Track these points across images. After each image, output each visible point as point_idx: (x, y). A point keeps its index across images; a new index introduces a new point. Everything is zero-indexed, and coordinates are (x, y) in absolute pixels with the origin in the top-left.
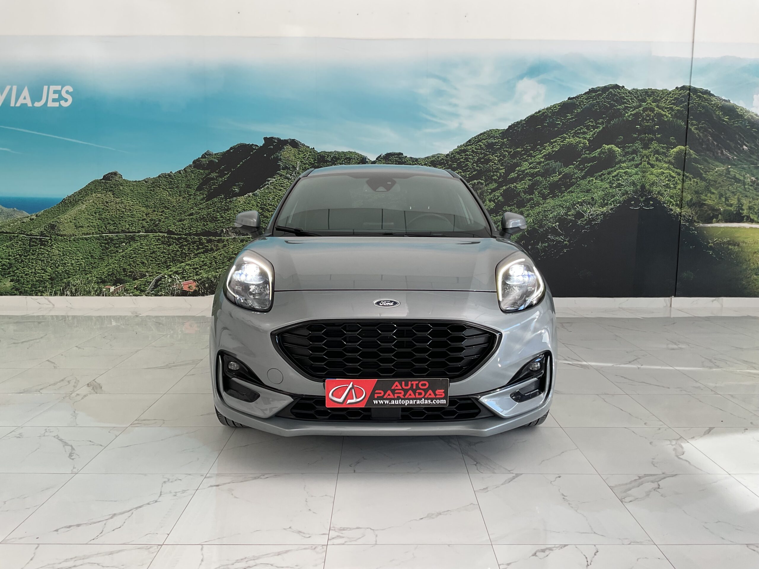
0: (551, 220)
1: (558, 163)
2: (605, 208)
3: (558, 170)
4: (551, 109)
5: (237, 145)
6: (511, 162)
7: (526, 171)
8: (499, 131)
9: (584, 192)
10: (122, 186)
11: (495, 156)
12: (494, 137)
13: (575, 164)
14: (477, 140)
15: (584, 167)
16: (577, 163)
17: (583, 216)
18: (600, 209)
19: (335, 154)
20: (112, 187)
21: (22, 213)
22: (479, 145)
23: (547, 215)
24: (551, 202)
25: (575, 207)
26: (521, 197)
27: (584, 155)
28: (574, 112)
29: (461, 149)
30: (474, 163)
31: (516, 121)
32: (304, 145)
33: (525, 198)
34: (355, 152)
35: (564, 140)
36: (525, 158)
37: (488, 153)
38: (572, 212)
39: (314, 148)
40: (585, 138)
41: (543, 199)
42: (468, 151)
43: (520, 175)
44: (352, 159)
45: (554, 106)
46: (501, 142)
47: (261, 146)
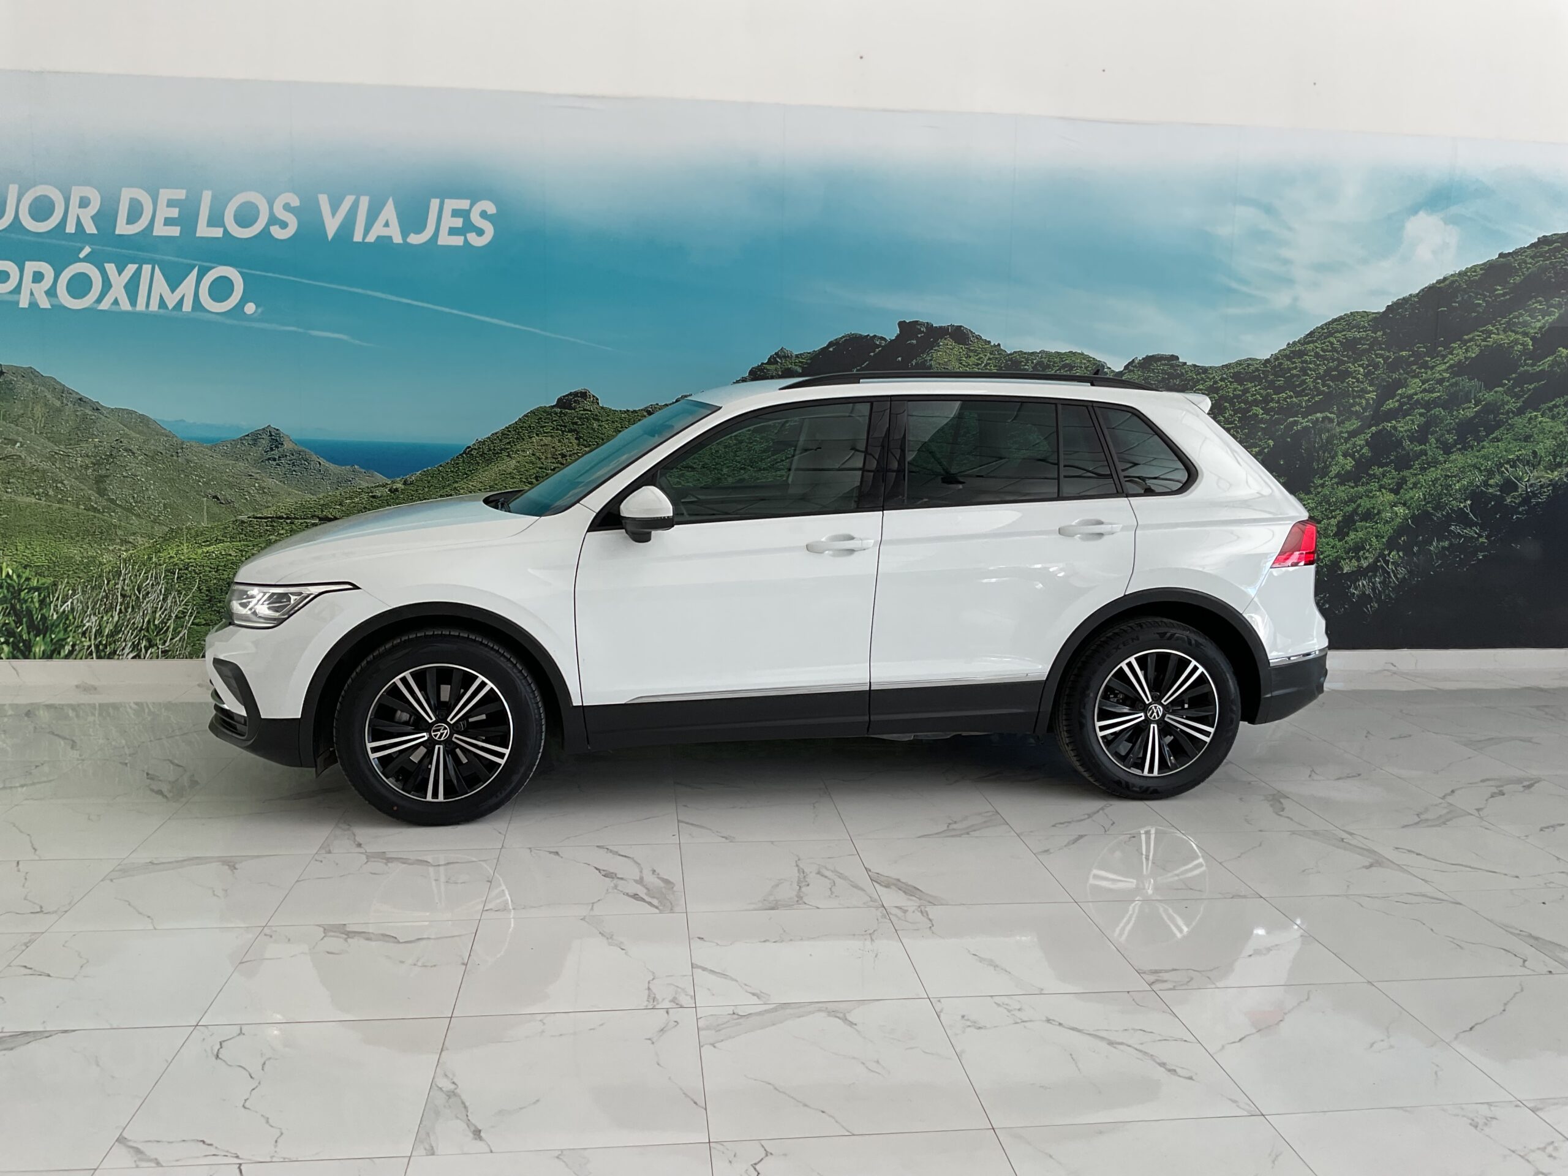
0: (1458, 496)
1: (1475, 382)
2: (1556, 473)
3: (1475, 396)
4: (1467, 276)
5: (844, 337)
6: (1389, 377)
7: (1416, 397)
8: (1368, 316)
9: (1520, 440)
10: (598, 420)
11: (1359, 366)
12: (1358, 327)
13: (1506, 384)
14: (1326, 333)
15: (1522, 390)
16: (1509, 382)
17: (1515, 488)
18: (1549, 474)
19: (1042, 357)
20: (576, 423)
21: (372, 477)
22: (1329, 342)
23: (1450, 486)
24: (1458, 459)
25: (1503, 469)
26: (1404, 449)
27: (1523, 367)
28: (1509, 283)
29: (1294, 349)
30: (1317, 378)
31: (1401, 297)
32: (979, 338)
33: (1412, 450)
34: (1082, 354)
35: (1487, 338)
36: (1415, 370)
37: (1346, 359)
38: (1497, 479)
39: (999, 345)
40: (1525, 334)
41: (1444, 453)
42: (1307, 355)
43: (1405, 404)
44: (1075, 367)
45: (1474, 269)
46: (1372, 337)
47: (892, 341)
